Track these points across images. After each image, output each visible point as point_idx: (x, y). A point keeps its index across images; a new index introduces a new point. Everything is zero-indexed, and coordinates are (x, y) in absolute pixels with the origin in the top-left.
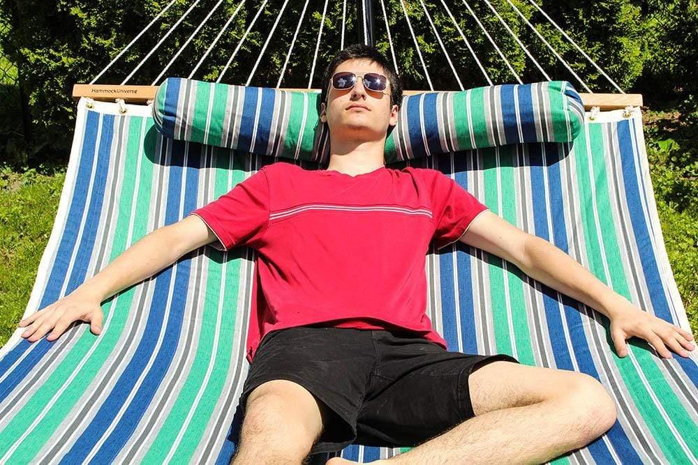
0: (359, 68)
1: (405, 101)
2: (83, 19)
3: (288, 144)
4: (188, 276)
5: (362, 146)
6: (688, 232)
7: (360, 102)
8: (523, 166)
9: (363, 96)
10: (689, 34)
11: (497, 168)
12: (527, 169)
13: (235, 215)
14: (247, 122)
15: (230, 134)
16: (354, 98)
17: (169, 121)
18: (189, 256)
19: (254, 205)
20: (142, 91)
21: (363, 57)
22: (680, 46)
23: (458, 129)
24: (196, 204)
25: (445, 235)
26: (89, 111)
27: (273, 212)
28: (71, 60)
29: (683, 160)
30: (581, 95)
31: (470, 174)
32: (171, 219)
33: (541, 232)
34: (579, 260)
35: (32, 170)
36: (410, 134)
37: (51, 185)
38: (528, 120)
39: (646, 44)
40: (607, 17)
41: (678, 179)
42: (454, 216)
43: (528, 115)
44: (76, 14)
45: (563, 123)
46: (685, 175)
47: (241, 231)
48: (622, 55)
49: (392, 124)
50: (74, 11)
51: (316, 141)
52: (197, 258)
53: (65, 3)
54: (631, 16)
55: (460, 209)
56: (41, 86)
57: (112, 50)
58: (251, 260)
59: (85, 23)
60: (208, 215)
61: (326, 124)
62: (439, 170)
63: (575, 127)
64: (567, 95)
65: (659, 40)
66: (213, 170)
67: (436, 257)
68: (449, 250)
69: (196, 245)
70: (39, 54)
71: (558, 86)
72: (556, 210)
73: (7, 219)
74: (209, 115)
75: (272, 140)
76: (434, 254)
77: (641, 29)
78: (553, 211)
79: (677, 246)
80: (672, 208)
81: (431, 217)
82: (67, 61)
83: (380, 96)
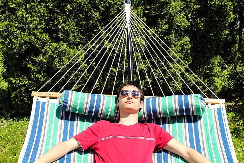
0: (130, 89)
1: (145, 100)
2: (32, 68)
3: (105, 114)
4: (70, 159)
5: (131, 115)
6: (240, 145)
7: (131, 100)
8: (185, 123)
9: (131, 98)
10: (237, 77)
11: (176, 123)
12: (187, 124)
13: (87, 138)
14: (92, 106)
15: (86, 110)
16: (129, 99)
17: (65, 105)
18: (71, 152)
19: (94, 135)
20: (55, 94)
21: (131, 85)
22: (234, 81)
23: (163, 110)
24: (73, 134)
25: (159, 147)
26: (37, 101)
27: (100, 138)
28: (27, 82)
29: (236, 120)
30: (205, 99)
31: (167, 125)
32: (65, 139)
33: (192, 146)
34: (205, 156)
35: (11, 119)
36: (147, 111)
37: (18, 125)
38: (187, 107)
39: (223, 80)
40: (210, 70)
41: (235, 126)
42: (162, 140)
43: (187, 105)
44: (30, 67)
45: (199, 108)
46: (238, 125)
47: (89, 144)
48: (215, 83)
49: (141, 108)
50: (29, 66)
51: (115, 113)
52: (74, 153)
53: (26, 63)
54: (218, 70)
55: (164, 138)
56: (16, 91)
57: (41, 79)
58: (92, 154)
59: (33, 70)
60: (78, 138)
61: (118, 108)
62: (157, 124)
63: (203, 110)
64: (200, 99)
65: (227, 78)
66: (79, 122)
67: (156, 154)
68: (160, 152)
69: (73, 148)
70: (16, 80)
71: (197, 96)
72: (197, 139)
73: (3, 137)
74: (79, 103)
75: (100, 112)
76: (155, 153)
77: (221, 75)
78: (196, 139)
79: (236, 150)
80: (234, 137)
81: (155, 140)
82: (26, 82)
83: (137, 98)
